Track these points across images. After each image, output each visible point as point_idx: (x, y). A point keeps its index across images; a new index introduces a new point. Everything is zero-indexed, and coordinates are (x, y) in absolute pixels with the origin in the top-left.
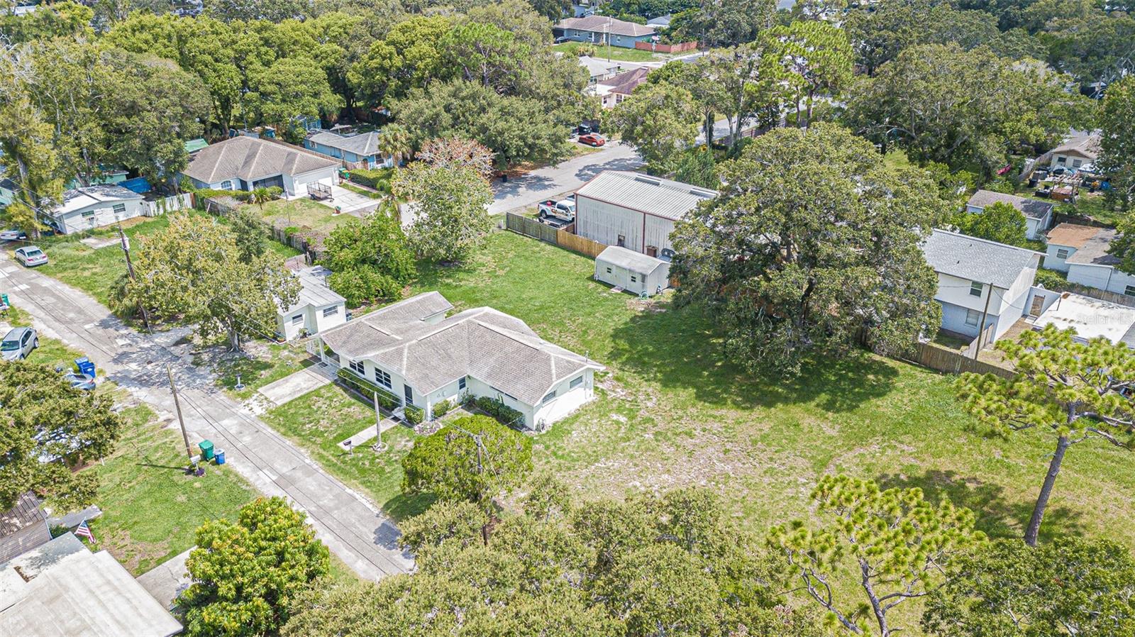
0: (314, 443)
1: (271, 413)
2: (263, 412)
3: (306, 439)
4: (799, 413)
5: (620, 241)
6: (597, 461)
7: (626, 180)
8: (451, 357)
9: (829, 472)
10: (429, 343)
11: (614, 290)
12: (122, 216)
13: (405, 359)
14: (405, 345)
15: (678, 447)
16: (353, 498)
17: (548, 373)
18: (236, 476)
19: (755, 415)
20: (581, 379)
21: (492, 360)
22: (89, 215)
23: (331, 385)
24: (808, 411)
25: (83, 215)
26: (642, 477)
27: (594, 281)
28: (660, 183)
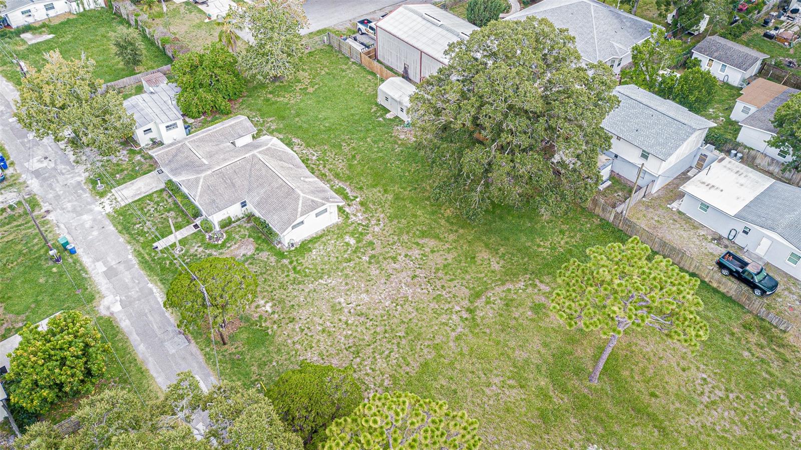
0: (138, 241)
1: (116, 212)
2: (111, 210)
3: (133, 237)
4: (479, 246)
5: (405, 68)
6: (321, 278)
7: (415, 17)
8: (234, 186)
9: (480, 303)
10: (220, 174)
11: (388, 116)
12: (52, 13)
13: (200, 187)
14: (203, 175)
15: (382, 270)
16: (151, 292)
17: (296, 210)
18: (81, 265)
19: (447, 246)
20: (326, 210)
21: (262, 191)
22: (27, 13)
23: (162, 191)
24: (487, 246)
25: (23, 13)
26: (347, 294)
27: (377, 105)
28: (440, 23)
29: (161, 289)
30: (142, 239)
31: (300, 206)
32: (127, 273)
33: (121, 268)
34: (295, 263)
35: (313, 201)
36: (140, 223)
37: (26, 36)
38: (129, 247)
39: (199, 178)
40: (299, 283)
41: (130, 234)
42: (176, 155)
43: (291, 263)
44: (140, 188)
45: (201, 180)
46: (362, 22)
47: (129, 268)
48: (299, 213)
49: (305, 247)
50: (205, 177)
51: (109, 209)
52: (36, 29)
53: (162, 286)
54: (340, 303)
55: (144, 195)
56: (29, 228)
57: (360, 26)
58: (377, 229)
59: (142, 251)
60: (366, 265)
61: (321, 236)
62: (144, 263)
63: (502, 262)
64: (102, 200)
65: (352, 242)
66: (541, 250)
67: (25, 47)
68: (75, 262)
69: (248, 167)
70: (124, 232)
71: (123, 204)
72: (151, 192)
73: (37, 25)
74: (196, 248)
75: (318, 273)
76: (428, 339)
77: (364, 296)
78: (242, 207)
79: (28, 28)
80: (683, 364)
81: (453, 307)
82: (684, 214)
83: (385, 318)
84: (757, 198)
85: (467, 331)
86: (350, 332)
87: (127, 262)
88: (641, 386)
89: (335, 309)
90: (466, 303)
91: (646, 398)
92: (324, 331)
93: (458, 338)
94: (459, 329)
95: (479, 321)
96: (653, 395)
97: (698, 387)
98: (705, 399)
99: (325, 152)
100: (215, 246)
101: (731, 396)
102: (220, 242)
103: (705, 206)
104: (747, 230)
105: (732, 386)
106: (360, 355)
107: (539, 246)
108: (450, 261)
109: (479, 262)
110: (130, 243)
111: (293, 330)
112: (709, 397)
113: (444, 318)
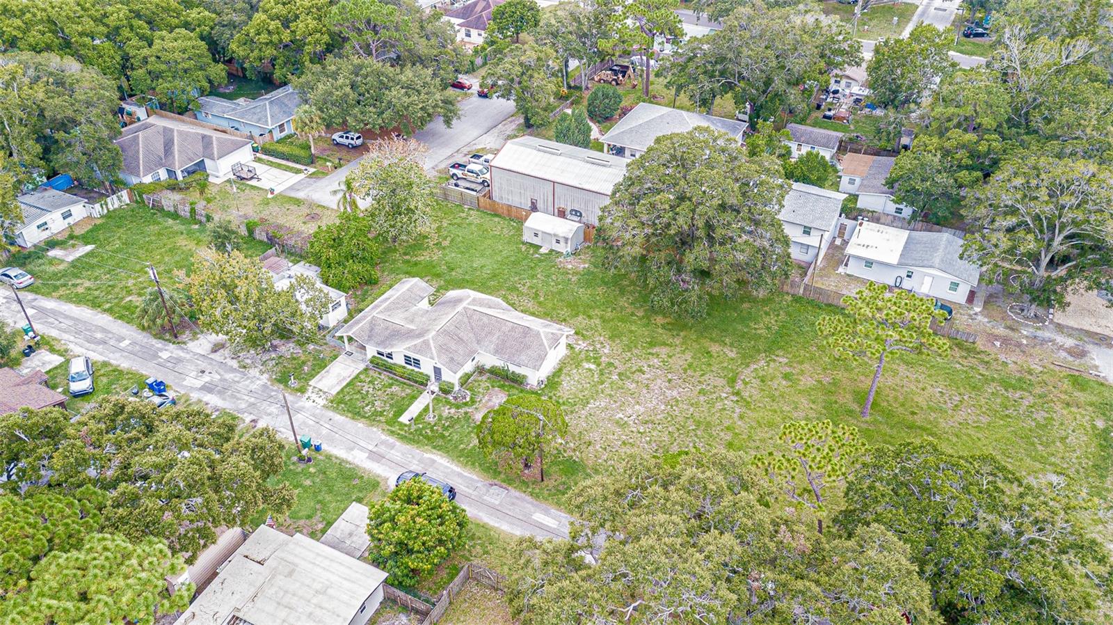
0: (380, 422)
1: (332, 402)
2: (325, 402)
3: (373, 418)
4: (706, 343)
5: (532, 203)
7: (529, 150)
8: (462, 340)
12: (70, 220)
13: (433, 348)
14: (430, 336)
17: (542, 345)
18: (337, 458)
19: (678, 349)
22: (43, 226)
23: (366, 369)
25: (38, 227)
27: (524, 243)
28: (559, 152)
31: (545, 340)
32: (393, 452)
33: (382, 449)
37: (54, 253)
38: (375, 429)
39: (427, 340)
40: (572, 412)
41: (364, 417)
44: (339, 375)
47: (392, 447)
48: (547, 347)
49: (552, 382)
50: (433, 337)
52: (62, 242)
54: (621, 418)
55: (349, 379)
58: (606, 351)
59: (393, 429)
60: (620, 382)
61: (561, 368)
62: (403, 438)
63: (734, 350)
64: (307, 396)
65: (592, 367)
66: (759, 332)
67: (65, 265)
68: (329, 457)
69: (466, 320)
70: (357, 417)
72: (354, 374)
73: (61, 238)
74: (447, 411)
75: (582, 400)
76: (718, 425)
78: (472, 361)
79: (51, 244)
80: (921, 386)
81: (720, 395)
84: (905, 247)
87: (383, 443)
88: (901, 409)
89: (622, 425)
90: (727, 389)
96: (913, 413)
97: (940, 399)
100: (466, 404)
101: (965, 397)
102: (467, 400)
103: (869, 263)
104: (910, 274)
108: (690, 360)
109: (715, 355)
110: (373, 425)
112: (951, 403)
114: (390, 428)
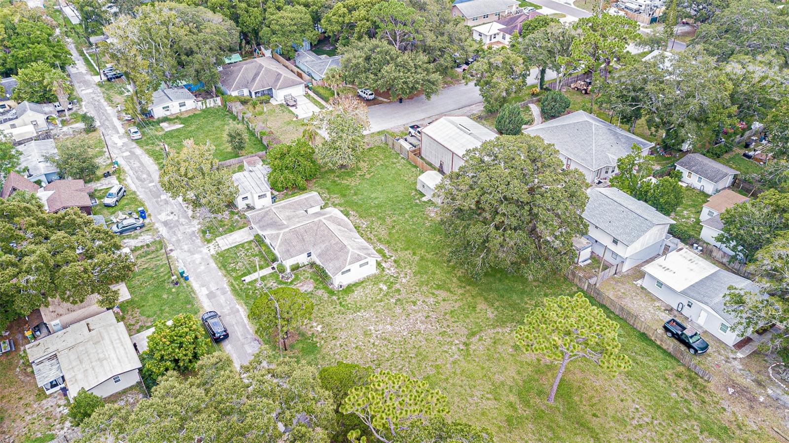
0: (231, 275)
1: (218, 254)
2: (214, 253)
3: (228, 273)
4: (479, 300)
5: (441, 164)
6: (359, 311)
7: (452, 126)
8: (304, 240)
9: (474, 340)
10: (295, 232)
11: (424, 199)
12: (183, 109)
13: (280, 240)
14: (282, 231)
15: (404, 310)
16: (238, 311)
17: (346, 260)
18: (191, 288)
19: (455, 297)
20: (367, 263)
21: (323, 246)
22: (166, 108)
23: (250, 242)
24: (486, 299)
25: (163, 108)
26: (376, 324)
27: (416, 190)
28: (470, 132)
29: (245, 310)
30: (234, 275)
31: (349, 257)
32: (222, 296)
33: (218, 293)
34: (341, 299)
35: (358, 255)
36: (234, 263)
37: (163, 125)
38: (225, 279)
39: (280, 233)
40: (343, 314)
41: (225, 269)
42: (264, 216)
43: (339, 299)
44: (236, 239)
45: (281, 235)
46: (412, 127)
47: (224, 293)
48: (348, 263)
49: (349, 289)
50: (284, 233)
51: (213, 252)
52: (171, 120)
53: (246, 307)
54: (370, 330)
55: (238, 244)
56: (159, 260)
57: (411, 130)
58: (404, 280)
59: (234, 282)
60: (393, 306)
61: (362, 282)
62: (234, 290)
63: (496, 313)
64: (209, 245)
65: (385, 288)
66: (527, 306)
67: (164, 133)
68: (188, 286)
69: (315, 228)
70: (222, 268)
71: (223, 249)
72: (243, 242)
73: (172, 117)
74: (272, 283)
75: (357, 308)
76: (432, 361)
77: (388, 326)
78: (308, 256)
79: (165, 119)
80: (622, 396)
81: (454, 341)
82: (645, 289)
83: (402, 343)
84: (701, 281)
85: (461, 358)
86: (375, 350)
87: (223, 289)
88: (587, 408)
89: (366, 334)
90: (464, 339)
91: (588, 417)
92: (357, 347)
93: (454, 362)
94: (456, 356)
95: (471, 352)
96: (594, 415)
97: (631, 414)
98: (635, 422)
99: (372, 222)
100: (286, 283)
101: (655, 422)
102: (289, 281)
103: (660, 284)
104: (690, 304)
105: (658, 415)
106: (381, 366)
107: (526, 303)
108: (456, 308)
109: (478, 311)
110: (226, 276)
111: (335, 345)
112: (638, 422)
113: (446, 348)
114: (233, 281)
